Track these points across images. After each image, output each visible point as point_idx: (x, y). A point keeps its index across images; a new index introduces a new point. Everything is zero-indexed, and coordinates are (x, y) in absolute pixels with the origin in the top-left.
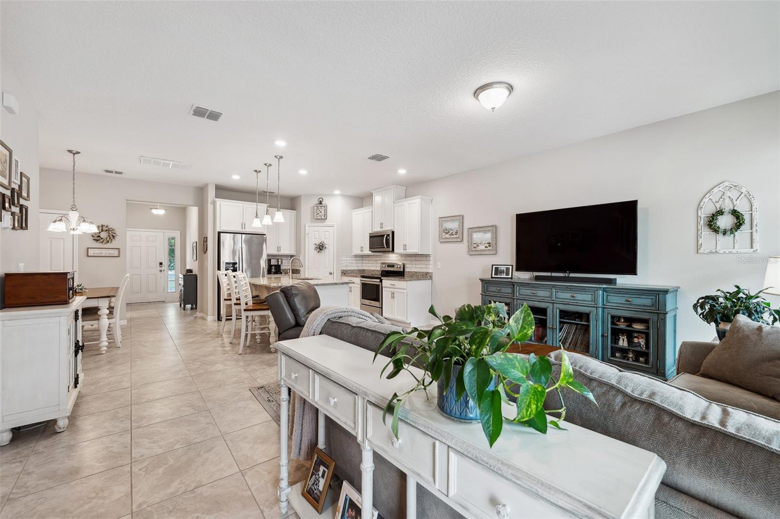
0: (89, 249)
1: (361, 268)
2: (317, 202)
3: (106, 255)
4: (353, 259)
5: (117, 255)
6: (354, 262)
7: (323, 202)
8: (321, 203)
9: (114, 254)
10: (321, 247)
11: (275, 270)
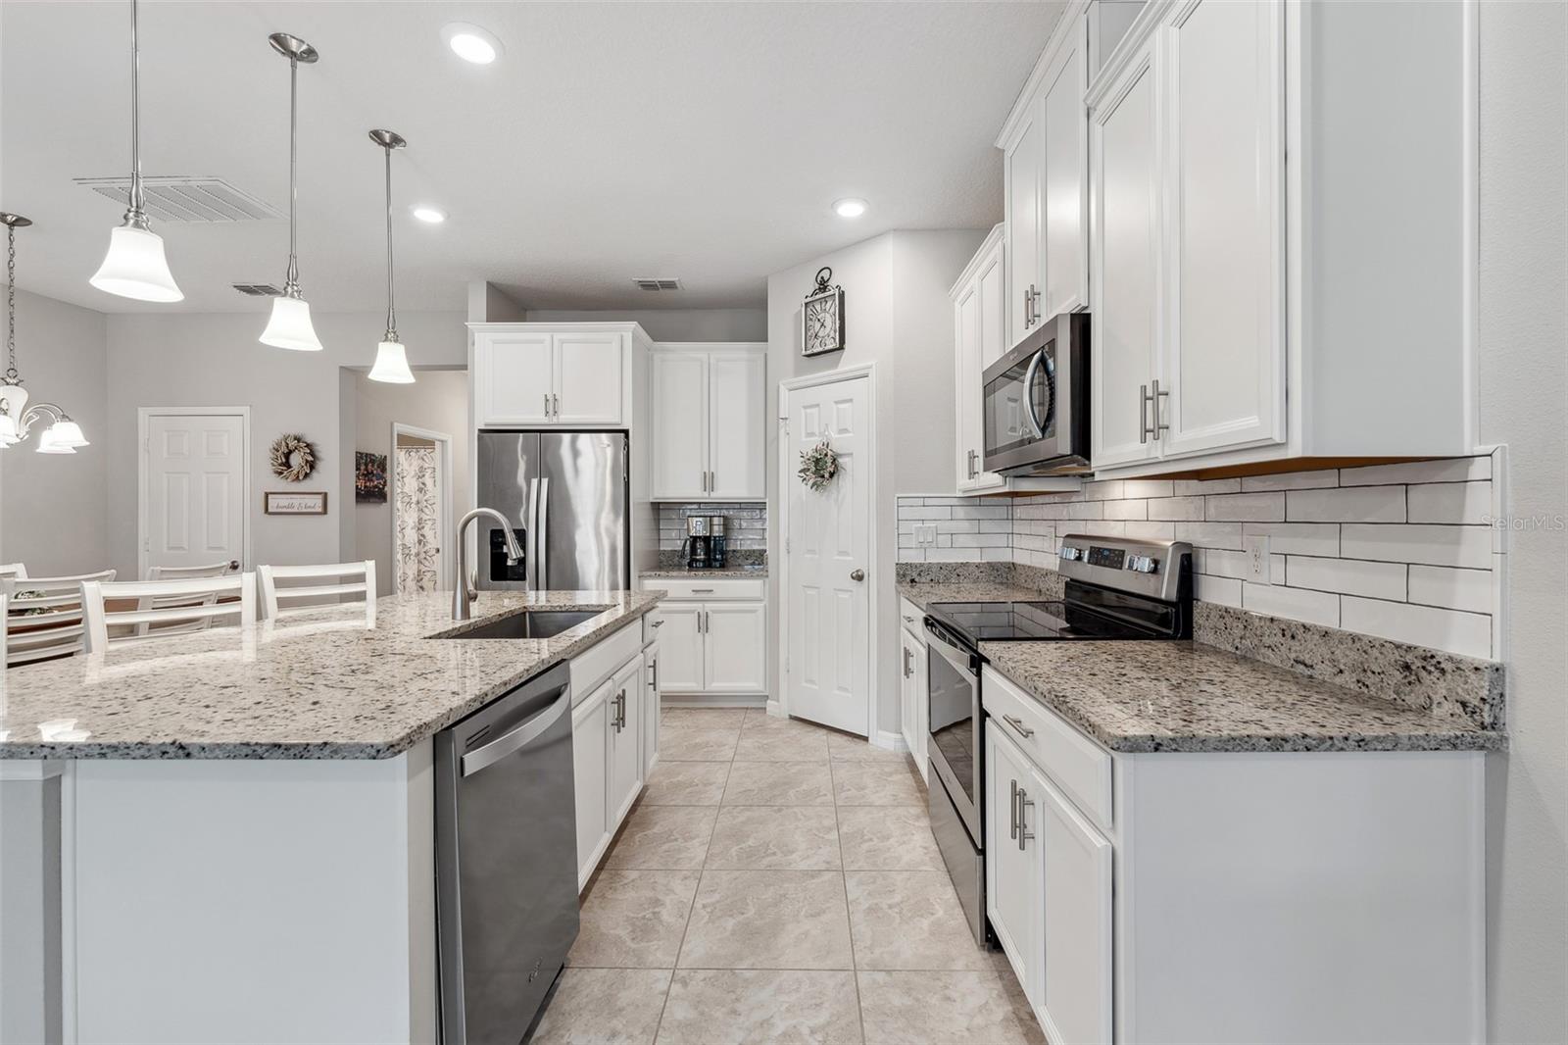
0: (270, 496)
1: (1005, 557)
2: (813, 286)
3: (300, 511)
4: (960, 512)
5: (320, 510)
6: (965, 526)
7: (833, 283)
8: (823, 286)
9: (313, 507)
10: (823, 468)
11: (705, 554)
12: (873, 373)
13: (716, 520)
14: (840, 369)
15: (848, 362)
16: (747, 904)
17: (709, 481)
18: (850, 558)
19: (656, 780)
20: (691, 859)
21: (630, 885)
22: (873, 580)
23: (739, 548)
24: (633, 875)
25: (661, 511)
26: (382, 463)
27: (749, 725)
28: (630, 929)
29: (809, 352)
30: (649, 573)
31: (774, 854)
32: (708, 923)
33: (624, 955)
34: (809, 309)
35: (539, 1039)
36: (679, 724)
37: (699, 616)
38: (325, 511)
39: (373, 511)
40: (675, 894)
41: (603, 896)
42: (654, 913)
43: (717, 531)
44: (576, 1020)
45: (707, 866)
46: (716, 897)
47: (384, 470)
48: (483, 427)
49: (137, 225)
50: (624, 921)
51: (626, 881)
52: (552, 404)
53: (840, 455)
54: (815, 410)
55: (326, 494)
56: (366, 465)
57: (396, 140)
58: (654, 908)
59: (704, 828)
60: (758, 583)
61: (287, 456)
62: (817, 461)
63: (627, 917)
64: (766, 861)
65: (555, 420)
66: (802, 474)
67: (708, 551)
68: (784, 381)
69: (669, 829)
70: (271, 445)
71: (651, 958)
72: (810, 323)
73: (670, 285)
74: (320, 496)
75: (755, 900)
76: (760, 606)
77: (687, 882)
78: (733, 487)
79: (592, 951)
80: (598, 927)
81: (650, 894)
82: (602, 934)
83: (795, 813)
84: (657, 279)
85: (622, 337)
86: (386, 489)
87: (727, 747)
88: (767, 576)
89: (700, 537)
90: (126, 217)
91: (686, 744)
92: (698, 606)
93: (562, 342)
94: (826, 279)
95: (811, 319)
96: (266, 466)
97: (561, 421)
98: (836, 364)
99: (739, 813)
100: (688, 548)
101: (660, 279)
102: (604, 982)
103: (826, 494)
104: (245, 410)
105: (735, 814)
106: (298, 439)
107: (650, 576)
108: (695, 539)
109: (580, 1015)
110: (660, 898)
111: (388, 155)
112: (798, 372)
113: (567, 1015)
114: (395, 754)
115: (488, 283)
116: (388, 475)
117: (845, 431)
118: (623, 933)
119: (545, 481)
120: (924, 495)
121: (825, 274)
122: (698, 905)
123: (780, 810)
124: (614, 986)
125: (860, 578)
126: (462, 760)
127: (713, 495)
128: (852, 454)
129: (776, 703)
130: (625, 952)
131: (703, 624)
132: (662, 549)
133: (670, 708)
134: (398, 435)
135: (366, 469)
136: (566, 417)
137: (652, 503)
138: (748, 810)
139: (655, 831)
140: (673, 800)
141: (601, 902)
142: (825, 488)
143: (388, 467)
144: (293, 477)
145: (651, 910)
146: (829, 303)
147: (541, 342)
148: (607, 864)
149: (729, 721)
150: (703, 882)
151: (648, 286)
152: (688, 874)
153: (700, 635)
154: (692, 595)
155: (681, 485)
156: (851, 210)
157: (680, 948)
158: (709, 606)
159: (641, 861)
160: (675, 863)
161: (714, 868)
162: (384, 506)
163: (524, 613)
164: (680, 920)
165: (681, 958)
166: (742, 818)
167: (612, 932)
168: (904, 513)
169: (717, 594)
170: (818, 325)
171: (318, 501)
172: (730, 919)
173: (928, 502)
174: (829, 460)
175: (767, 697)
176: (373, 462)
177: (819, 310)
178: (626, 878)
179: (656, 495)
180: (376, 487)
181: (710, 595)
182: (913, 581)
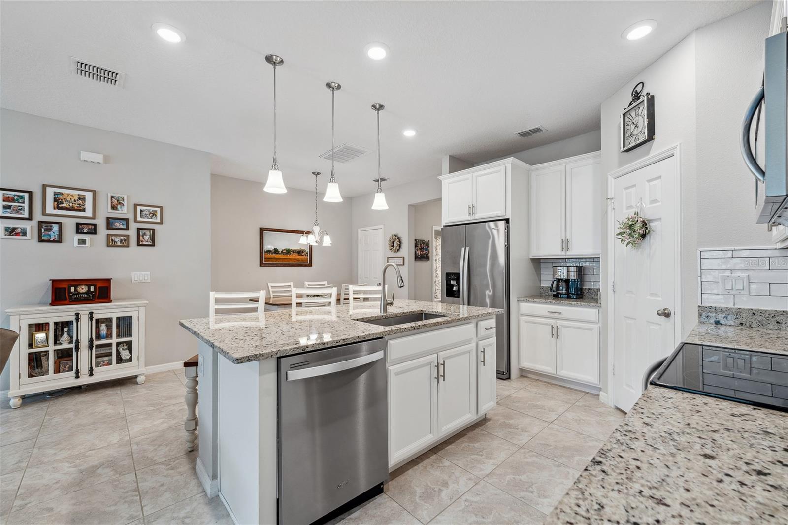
12: (677, 153)
13: (572, 269)
14: (650, 155)
15: (657, 147)
16: (491, 514)
17: (566, 244)
18: (660, 299)
19: (497, 418)
20: (481, 470)
21: (441, 468)
22: (677, 317)
23: (593, 287)
24: (447, 463)
25: (541, 264)
26: (428, 244)
27: (581, 404)
28: (423, 491)
29: (626, 148)
30: (522, 299)
31: (532, 492)
32: (460, 511)
33: (410, 502)
34: (626, 118)
35: (350, 518)
36: (535, 390)
37: (552, 328)
38: (404, 265)
39: (423, 264)
40: (458, 485)
41: (425, 468)
42: (440, 489)
43: (573, 276)
44: (368, 520)
45: (486, 479)
46: (477, 499)
47: (428, 247)
48: (445, 225)
49: (275, 169)
50: (424, 485)
51: (441, 465)
52: (472, 209)
53: (650, 221)
54: (633, 190)
55: (404, 257)
56: (421, 245)
57: (381, 107)
58: (443, 486)
59: (501, 456)
60: (595, 311)
61: (393, 242)
62: (631, 227)
63: (427, 484)
64: (522, 494)
65: (473, 217)
66: (620, 237)
67: (568, 288)
68: (610, 173)
69: (483, 448)
70: (388, 239)
71: (420, 512)
72: (627, 127)
73: (538, 130)
74: (402, 258)
75: (497, 514)
76: (596, 327)
77: (469, 482)
78: (581, 248)
79: (400, 492)
80: (411, 482)
81: (446, 477)
82: (410, 486)
83: (568, 473)
84: (528, 129)
85: (506, 167)
86: (429, 254)
87: (554, 413)
88: (601, 307)
89: (562, 279)
90: (272, 167)
91: (530, 403)
92: (552, 321)
93: (477, 177)
94: (638, 92)
95: (628, 124)
96: (388, 247)
97: (476, 218)
98: (648, 152)
99: (531, 456)
100: (554, 285)
101: (529, 129)
102: (392, 510)
103: (640, 250)
104: (382, 226)
105: (527, 456)
106: (396, 236)
107: (523, 301)
108: (559, 280)
109: (371, 519)
110: (449, 483)
111: (378, 114)
112: (621, 164)
113: (367, 515)
114: (238, 363)
115: (450, 156)
116: (430, 249)
117: (656, 201)
118: (419, 490)
119: (468, 249)
120: (732, 248)
121: (639, 89)
122: (464, 498)
123: (558, 466)
124: (394, 515)
125: (667, 315)
126: (287, 373)
127: (568, 253)
128: (660, 219)
129: (606, 395)
130: (412, 501)
131: (555, 333)
132: (542, 285)
133: (537, 380)
134: (435, 231)
135: (421, 247)
136: (479, 216)
137: (531, 259)
138: (536, 457)
139: (475, 445)
140: (497, 432)
141: (422, 470)
142: (640, 245)
143: (430, 245)
144: (394, 251)
145: (439, 487)
146: (641, 108)
147: (467, 179)
148: (440, 452)
149: (569, 397)
150: (477, 486)
151: (524, 135)
152: (473, 477)
153: (553, 340)
154: (548, 314)
155: (549, 248)
156: (639, 33)
157: (436, 516)
158: (559, 323)
159: (456, 458)
160: (471, 468)
161: (489, 481)
162: (429, 262)
163: (422, 314)
164: (449, 500)
165: (432, 521)
166: (530, 460)
167: (415, 487)
168: (707, 264)
169: (564, 315)
170: (633, 126)
171: (401, 260)
172: (474, 516)
173: (736, 254)
174: (639, 224)
175: (600, 389)
176: (423, 243)
177: (634, 117)
178: (442, 464)
179: (533, 254)
180: (425, 254)
181: (560, 316)
182: (717, 323)
